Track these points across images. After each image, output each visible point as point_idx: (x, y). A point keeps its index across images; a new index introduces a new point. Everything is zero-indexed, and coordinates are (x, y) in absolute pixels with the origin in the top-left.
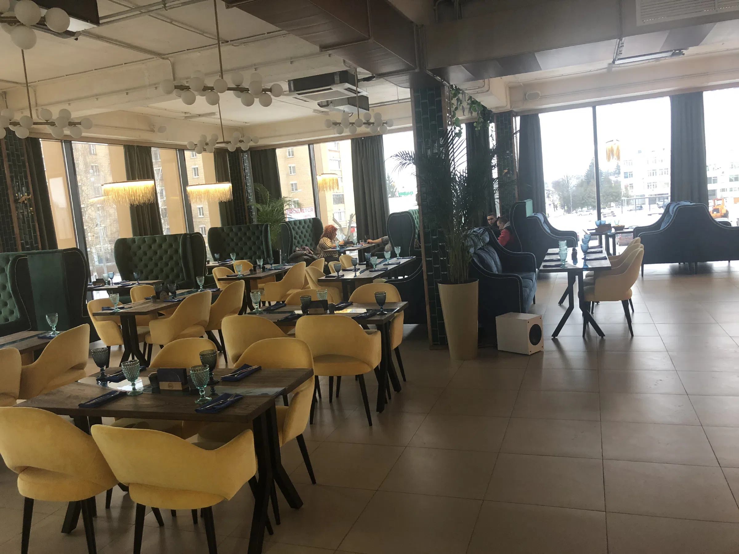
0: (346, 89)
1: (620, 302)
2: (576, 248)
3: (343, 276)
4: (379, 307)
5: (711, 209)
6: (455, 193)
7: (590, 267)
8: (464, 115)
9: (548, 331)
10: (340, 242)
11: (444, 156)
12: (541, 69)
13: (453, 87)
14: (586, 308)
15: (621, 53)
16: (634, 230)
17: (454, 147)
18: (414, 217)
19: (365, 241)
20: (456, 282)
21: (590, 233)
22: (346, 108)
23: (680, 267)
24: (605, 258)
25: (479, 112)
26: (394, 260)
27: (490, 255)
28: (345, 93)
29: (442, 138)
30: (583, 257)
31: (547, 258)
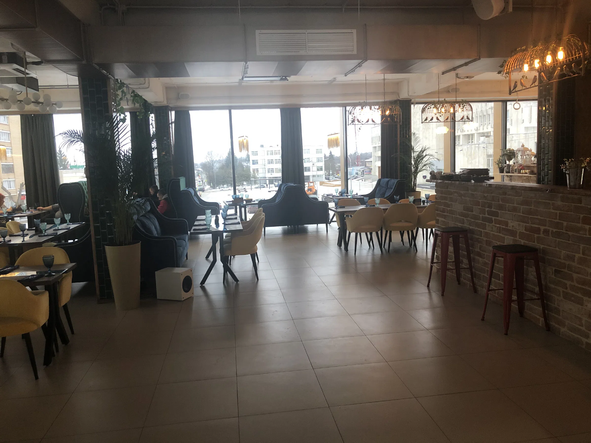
0: (14, 69)
1: (250, 255)
2: (218, 216)
3: (10, 241)
4: (47, 269)
5: (306, 189)
6: (120, 169)
7: (228, 230)
8: (128, 105)
9: (197, 280)
10: (7, 209)
11: (109, 137)
12: (189, 76)
13: (118, 81)
14: (226, 261)
15: (247, 73)
16: (259, 202)
17: (119, 130)
18: (84, 188)
19: (35, 209)
20: (121, 244)
21: (228, 204)
22: (15, 86)
23: (288, 229)
24: (238, 223)
25: (141, 104)
26: (64, 226)
27: (150, 221)
28: (14, 73)
29: (107, 122)
30: (223, 222)
31: (196, 223)
